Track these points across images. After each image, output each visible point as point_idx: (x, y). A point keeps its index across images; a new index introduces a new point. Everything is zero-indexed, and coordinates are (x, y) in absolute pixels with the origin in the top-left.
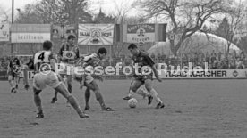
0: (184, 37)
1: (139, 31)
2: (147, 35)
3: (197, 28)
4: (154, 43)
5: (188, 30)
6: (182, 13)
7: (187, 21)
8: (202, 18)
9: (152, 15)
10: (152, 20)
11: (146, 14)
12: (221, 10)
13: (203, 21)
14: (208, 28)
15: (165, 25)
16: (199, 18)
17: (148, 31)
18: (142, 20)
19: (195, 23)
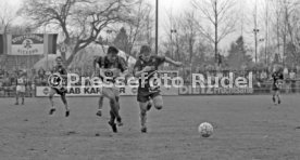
0: (77, 49)
1: (25, 42)
2: (35, 46)
3: (92, 39)
4: (43, 56)
5: (82, 41)
6: (74, 22)
7: (80, 31)
8: (98, 28)
9: (40, 23)
10: (41, 30)
11: (33, 23)
12: (118, 19)
13: (98, 31)
14: (104, 39)
15: (55, 36)
16: (94, 28)
17: (36, 42)
18: (29, 29)
19: (89, 34)
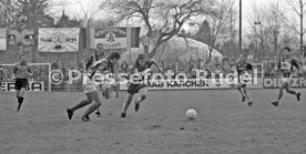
0: (160, 42)
1: (108, 35)
2: (118, 40)
3: (175, 31)
4: (125, 50)
5: (165, 35)
6: (157, 15)
7: (163, 24)
8: (180, 20)
9: (123, 17)
10: (123, 23)
11: (116, 16)
12: (202, 11)
13: (181, 24)
14: (187, 32)
15: (138, 29)
16: (177, 21)
17: (119, 35)
18: (111, 23)
19: (171, 26)
